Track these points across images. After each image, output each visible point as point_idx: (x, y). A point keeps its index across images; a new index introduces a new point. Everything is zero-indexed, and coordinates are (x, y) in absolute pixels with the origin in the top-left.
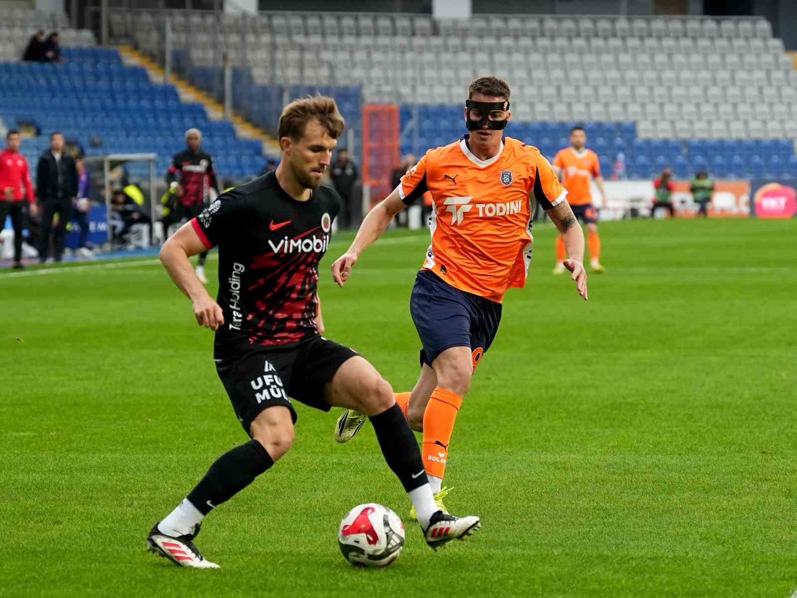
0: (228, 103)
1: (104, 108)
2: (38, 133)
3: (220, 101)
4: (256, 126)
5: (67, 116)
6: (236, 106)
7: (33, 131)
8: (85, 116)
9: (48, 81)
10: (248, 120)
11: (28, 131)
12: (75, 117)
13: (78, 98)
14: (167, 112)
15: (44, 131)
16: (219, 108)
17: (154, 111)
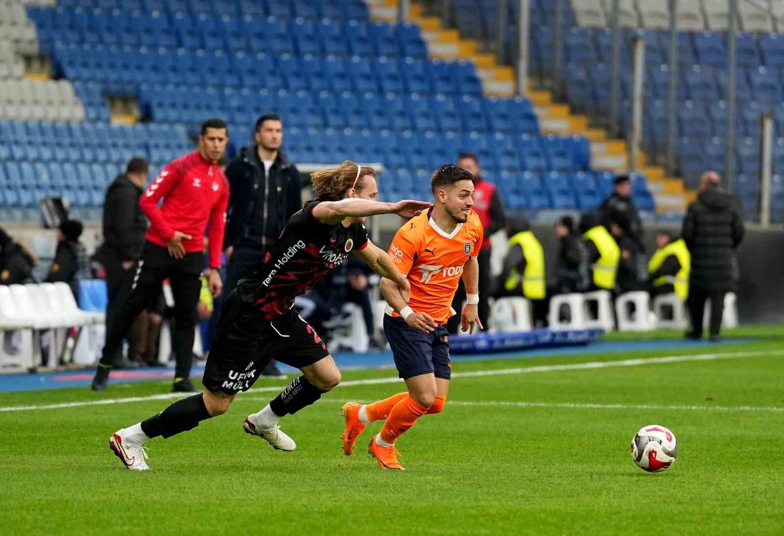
0: (523, 65)
1: (277, 70)
2: (147, 116)
3: (509, 59)
4: (576, 110)
5: (203, 84)
6: (538, 71)
7: (136, 112)
8: (240, 86)
9: (169, 15)
10: (560, 98)
11: (127, 112)
12: (221, 86)
13: (226, 48)
14: (402, 79)
15: (158, 114)
16: (507, 72)
17: (375, 76)
